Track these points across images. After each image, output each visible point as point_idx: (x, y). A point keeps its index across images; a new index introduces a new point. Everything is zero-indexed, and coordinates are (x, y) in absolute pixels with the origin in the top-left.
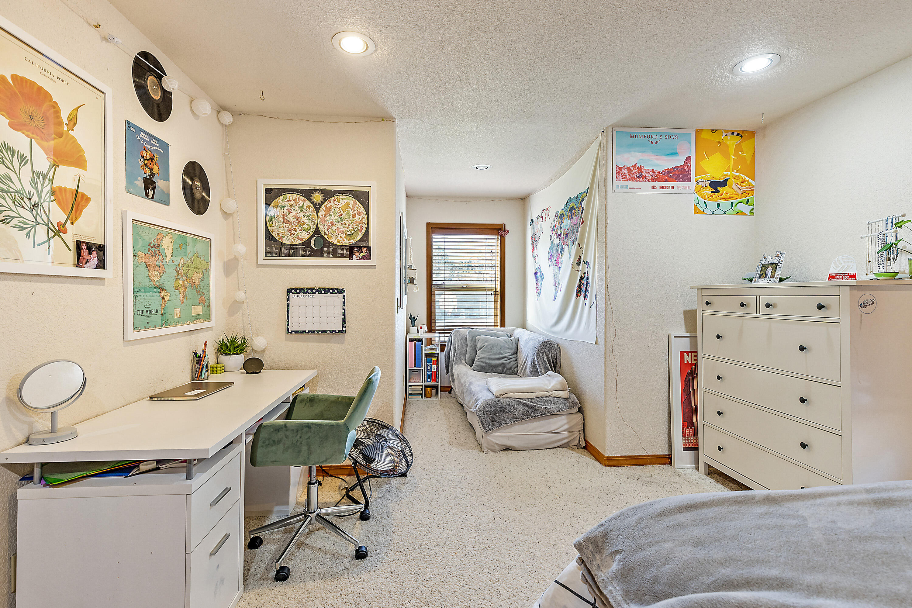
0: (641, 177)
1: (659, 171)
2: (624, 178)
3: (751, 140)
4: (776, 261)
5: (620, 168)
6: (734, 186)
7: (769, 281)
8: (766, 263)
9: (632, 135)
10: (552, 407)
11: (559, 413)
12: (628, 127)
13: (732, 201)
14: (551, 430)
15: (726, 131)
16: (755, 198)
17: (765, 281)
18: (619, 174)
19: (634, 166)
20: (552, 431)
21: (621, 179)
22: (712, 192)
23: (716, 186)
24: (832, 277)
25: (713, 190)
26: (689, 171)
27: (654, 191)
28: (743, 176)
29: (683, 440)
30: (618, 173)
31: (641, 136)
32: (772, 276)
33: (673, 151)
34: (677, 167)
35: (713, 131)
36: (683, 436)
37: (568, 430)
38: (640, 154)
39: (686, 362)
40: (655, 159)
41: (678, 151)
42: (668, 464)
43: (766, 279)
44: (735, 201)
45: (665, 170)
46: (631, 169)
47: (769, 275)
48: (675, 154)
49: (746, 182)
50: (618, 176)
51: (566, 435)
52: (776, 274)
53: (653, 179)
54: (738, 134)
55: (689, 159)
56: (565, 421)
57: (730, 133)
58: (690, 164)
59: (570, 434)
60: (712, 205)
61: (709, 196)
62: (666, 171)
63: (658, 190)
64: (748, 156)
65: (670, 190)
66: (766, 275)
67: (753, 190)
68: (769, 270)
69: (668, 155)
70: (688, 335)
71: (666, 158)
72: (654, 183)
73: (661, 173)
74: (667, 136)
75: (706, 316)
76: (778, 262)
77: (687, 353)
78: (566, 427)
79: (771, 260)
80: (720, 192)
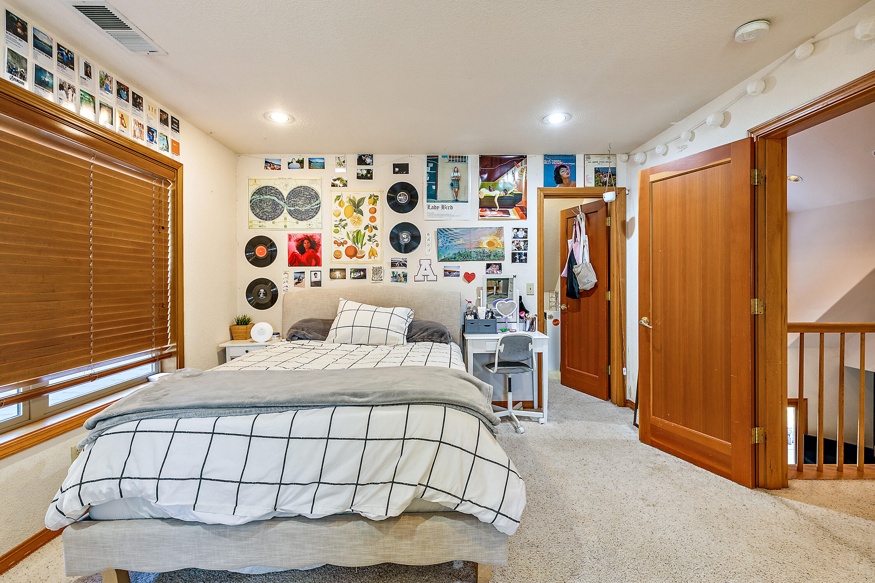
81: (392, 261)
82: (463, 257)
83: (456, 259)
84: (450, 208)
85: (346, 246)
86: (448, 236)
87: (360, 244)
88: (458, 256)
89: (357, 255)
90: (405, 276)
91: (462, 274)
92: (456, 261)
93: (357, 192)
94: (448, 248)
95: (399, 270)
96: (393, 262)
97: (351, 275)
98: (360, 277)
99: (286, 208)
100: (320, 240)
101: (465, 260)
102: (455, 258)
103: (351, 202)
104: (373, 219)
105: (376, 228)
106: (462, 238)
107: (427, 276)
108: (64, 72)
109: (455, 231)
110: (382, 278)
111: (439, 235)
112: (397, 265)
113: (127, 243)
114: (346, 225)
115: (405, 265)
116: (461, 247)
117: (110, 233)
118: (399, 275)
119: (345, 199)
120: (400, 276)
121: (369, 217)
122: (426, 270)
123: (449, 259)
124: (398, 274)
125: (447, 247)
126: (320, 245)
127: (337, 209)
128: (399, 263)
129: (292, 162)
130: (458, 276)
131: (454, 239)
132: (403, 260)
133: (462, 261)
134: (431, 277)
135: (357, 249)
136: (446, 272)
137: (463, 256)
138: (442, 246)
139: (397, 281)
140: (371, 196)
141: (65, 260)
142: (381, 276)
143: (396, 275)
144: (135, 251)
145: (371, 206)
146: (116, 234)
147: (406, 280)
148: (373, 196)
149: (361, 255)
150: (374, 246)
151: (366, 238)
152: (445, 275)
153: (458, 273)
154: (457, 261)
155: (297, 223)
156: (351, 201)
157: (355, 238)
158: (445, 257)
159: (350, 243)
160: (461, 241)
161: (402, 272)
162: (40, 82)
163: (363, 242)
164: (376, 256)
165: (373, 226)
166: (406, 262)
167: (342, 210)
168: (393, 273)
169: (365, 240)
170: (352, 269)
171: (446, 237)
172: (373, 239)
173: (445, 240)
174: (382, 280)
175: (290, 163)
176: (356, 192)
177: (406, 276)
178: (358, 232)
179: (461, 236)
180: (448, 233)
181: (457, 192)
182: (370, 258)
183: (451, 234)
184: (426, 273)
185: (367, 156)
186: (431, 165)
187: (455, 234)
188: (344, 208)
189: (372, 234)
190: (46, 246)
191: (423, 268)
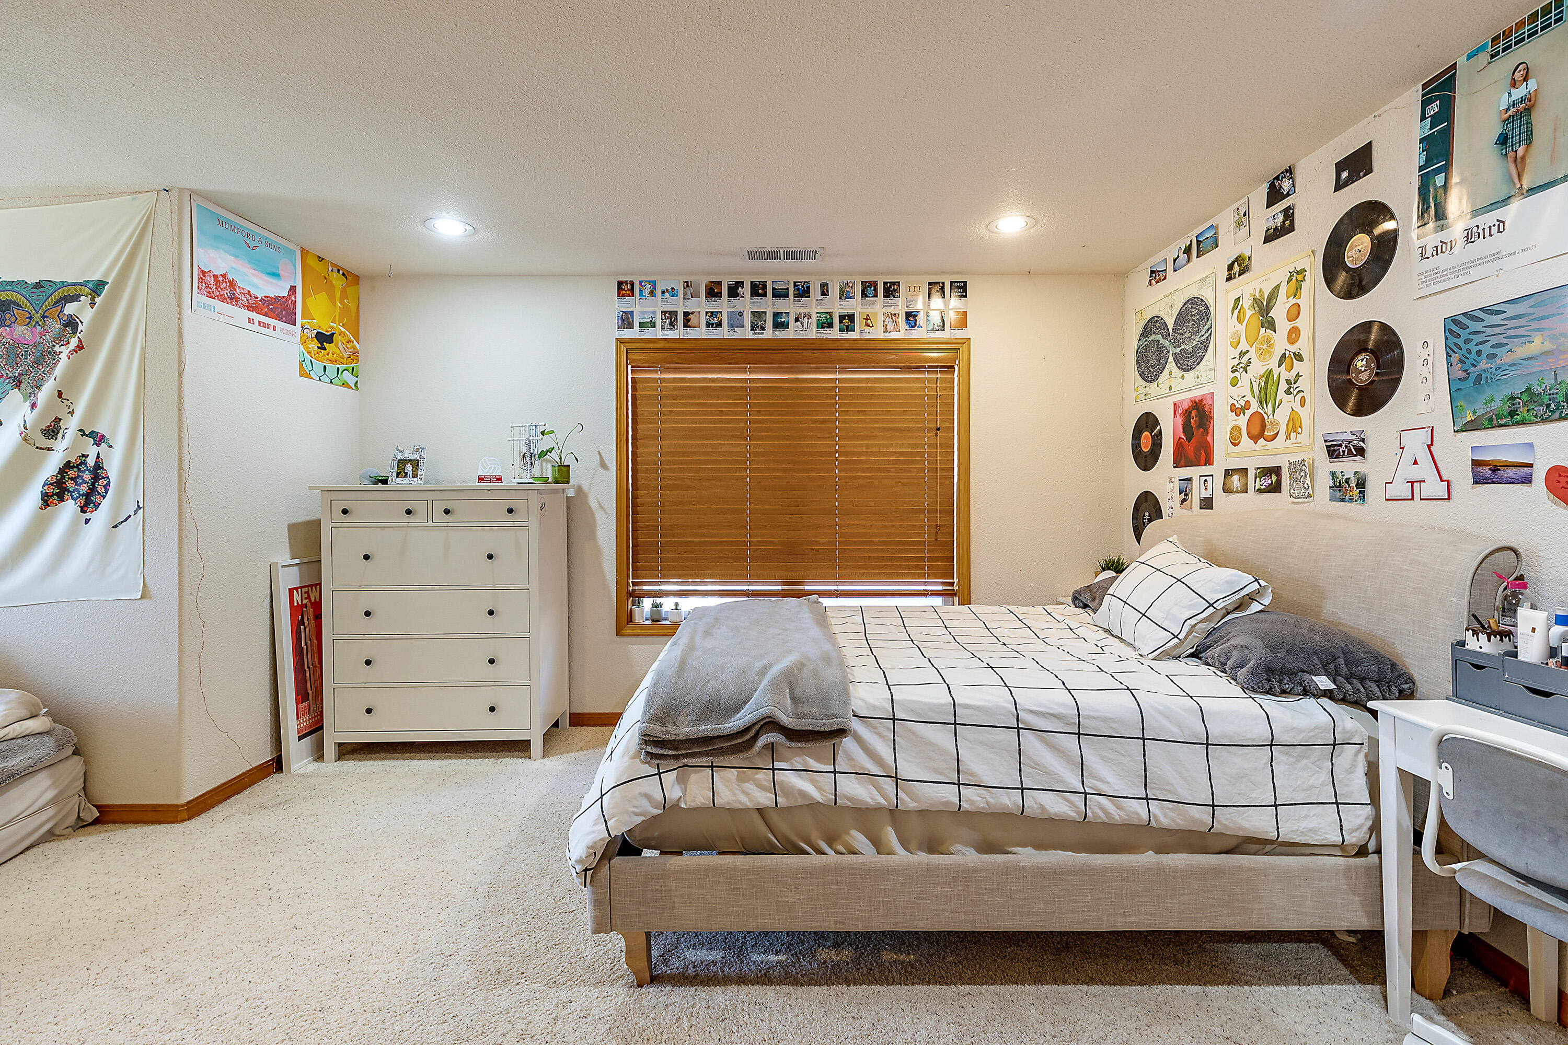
0: (233, 299)
1: (258, 296)
2: (209, 292)
3: (354, 287)
4: (416, 457)
5: (204, 273)
6: (340, 345)
7: (411, 482)
8: (403, 458)
9: (221, 222)
10: (17, 761)
11: (35, 768)
12: (214, 203)
13: (338, 366)
14: (15, 814)
15: (333, 265)
16: (360, 366)
17: (406, 481)
18: (202, 283)
19: (224, 276)
20: (17, 816)
21: (205, 293)
22: (319, 348)
23: (324, 339)
24: (481, 479)
25: (319, 345)
26: (293, 309)
27: (250, 326)
28: (348, 334)
29: (298, 725)
30: (201, 280)
31: (234, 228)
32: (415, 476)
33: (275, 271)
34: (280, 297)
35: (320, 259)
36: (298, 718)
37: (53, 801)
38: (232, 258)
39: (296, 604)
40: (253, 275)
41: (281, 273)
42: (275, 773)
43: (407, 479)
44: (342, 367)
45: (265, 297)
46: (219, 279)
47: (410, 473)
48: (276, 275)
49: (351, 343)
50: (200, 286)
51: (50, 812)
52: (419, 473)
53: (250, 308)
54: (343, 274)
55: (293, 289)
56: (48, 783)
57: (335, 269)
58: (295, 298)
59: (58, 807)
60: (318, 366)
61: (316, 352)
62: (267, 298)
63: (256, 327)
64: (352, 306)
65: (270, 332)
66: (406, 474)
67: (357, 356)
68: (409, 468)
69: (269, 274)
70: (297, 561)
71: (268, 279)
72: (253, 315)
73: (260, 300)
74: (268, 244)
75: (339, 530)
76: (418, 458)
77: (297, 589)
78: (50, 794)
79: (408, 455)
80: (326, 349)
81: (1326, 441)
82: (1548, 406)
83: (1517, 418)
84: (1494, 230)
85: (1248, 413)
86: (1481, 338)
87: (1270, 405)
88: (1525, 404)
89: (1266, 433)
90: (1361, 484)
91: (1539, 475)
92: (1518, 424)
93: (1266, 277)
94: (1483, 381)
95: (1348, 467)
96: (1330, 443)
97: (1256, 484)
98: (1272, 487)
99: (1173, 351)
100: (1212, 405)
101: (1557, 415)
102: (1512, 413)
103: (1255, 305)
104: (1293, 335)
105: (1299, 357)
106: (1539, 330)
107: (1420, 482)
108: (799, 304)
109: (1511, 310)
110: (1310, 491)
111: (1452, 339)
112: (1344, 452)
113: (883, 454)
114: (1249, 363)
115: (1361, 452)
116: (1535, 367)
117: (862, 446)
118: (1347, 481)
119: (1246, 303)
120: (1349, 485)
121: (1287, 331)
122: (1416, 463)
123: (1490, 420)
124: (1345, 478)
125: (1479, 377)
126: (1212, 418)
127: (1236, 329)
128: (1346, 447)
129: (1178, 256)
130: (1527, 480)
131: (1505, 341)
132: (1354, 437)
133: (1544, 421)
134: (1436, 488)
135: (1266, 417)
136: (1480, 469)
137: (1546, 401)
138: (1464, 375)
139: (1342, 500)
140: (1291, 276)
141: (809, 477)
142: (1306, 486)
143: (1340, 483)
144: (895, 462)
145: (1293, 301)
146: (868, 446)
147: (1364, 497)
148: (1295, 274)
149: (1272, 433)
150: (1297, 407)
151: (1283, 386)
152: (1478, 480)
153: (1527, 470)
154: (1523, 423)
155: (1183, 377)
156: (1256, 302)
157: (1262, 390)
158: (1474, 412)
159: (1255, 407)
160: (1537, 345)
161: (1355, 473)
162: (779, 325)
163: (1276, 398)
164: (1300, 431)
165: (1294, 353)
166: (1363, 440)
167: (1242, 329)
168: (1333, 474)
169: (1281, 394)
170: (1258, 468)
171: (1474, 343)
172: (1295, 386)
173: (1474, 352)
174: (1309, 496)
175: (1176, 259)
176: (1264, 278)
177: (1364, 484)
178: (1270, 372)
179: (1535, 325)
180: (1484, 324)
181: (1523, 158)
182: (1288, 437)
183: (1492, 326)
184: (1415, 473)
185: (1282, 177)
186: (1433, 109)
187: (1511, 324)
188: (1245, 324)
189: (1291, 376)
190: (791, 466)
191: (1407, 457)
